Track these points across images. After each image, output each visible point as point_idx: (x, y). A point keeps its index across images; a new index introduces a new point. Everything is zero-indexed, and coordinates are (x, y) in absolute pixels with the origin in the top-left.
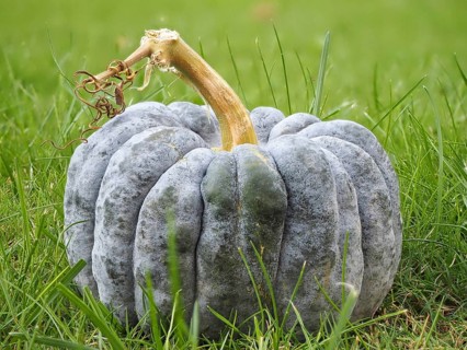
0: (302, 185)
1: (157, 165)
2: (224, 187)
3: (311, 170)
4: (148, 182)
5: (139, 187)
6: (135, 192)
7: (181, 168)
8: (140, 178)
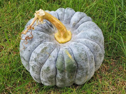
0: (80, 63)
1: (44, 60)
2: (62, 67)
3: (83, 59)
4: (42, 64)
5: (40, 65)
6: (39, 66)
7: (50, 61)
8: (40, 63)
